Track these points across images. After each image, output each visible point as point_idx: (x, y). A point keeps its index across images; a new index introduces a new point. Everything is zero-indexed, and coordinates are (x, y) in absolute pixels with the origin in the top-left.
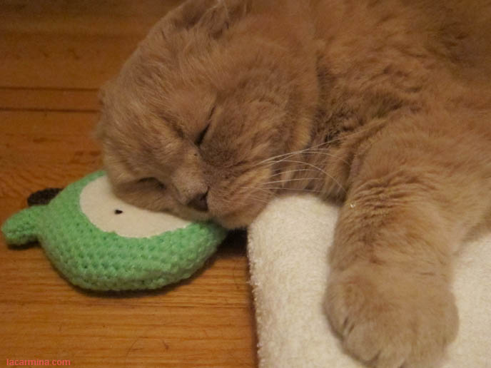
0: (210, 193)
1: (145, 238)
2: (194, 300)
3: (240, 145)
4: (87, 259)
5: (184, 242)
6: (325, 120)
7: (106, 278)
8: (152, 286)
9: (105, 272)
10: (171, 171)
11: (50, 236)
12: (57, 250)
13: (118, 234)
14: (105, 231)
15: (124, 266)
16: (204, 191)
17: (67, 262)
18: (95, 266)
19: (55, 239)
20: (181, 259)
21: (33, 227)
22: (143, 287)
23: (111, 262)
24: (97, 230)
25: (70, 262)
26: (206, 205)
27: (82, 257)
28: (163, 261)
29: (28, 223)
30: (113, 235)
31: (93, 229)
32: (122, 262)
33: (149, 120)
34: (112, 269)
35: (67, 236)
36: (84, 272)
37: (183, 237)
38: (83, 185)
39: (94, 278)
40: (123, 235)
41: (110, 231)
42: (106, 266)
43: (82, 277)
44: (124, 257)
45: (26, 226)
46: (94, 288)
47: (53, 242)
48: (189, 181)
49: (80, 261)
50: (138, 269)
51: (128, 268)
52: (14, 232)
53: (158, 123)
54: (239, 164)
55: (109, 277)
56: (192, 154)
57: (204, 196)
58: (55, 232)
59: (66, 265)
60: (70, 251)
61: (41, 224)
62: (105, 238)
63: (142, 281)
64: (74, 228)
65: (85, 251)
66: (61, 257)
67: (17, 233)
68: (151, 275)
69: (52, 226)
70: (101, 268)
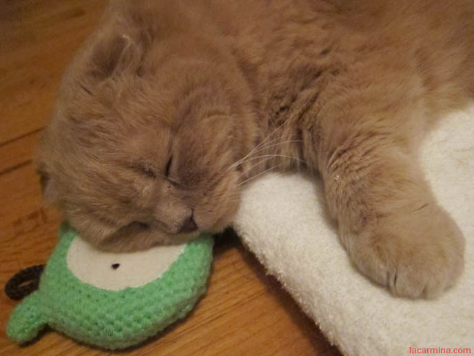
0: (195, 214)
1: (158, 279)
2: (221, 308)
3: (208, 163)
4: (118, 323)
5: (190, 264)
6: (263, 107)
7: (143, 330)
8: (182, 315)
9: (140, 326)
10: (151, 210)
11: (60, 316)
12: (81, 328)
13: (132, 286)
14: (118, 290)
15: (155, 312)
16: (189, 214)
17: (99, 334)
18: (129, 325)
19: (74, 319)
20: (195, 280)
21: (39, 318)
22: (175, 320)
23: (141, 315)
24: (111, 292)
25: (101, 333)
26: (195, 224)
27: (112, 323)
28: (185, 290)
29: (32, 317)
30: (128, 290)
31: (106, 294)
32: (150, 309)
33: (116, 175)
34: (146, 321)
35: (86, 312)
36: (119, 335)
37: (187, 260)
38: (64, 255)
39: (133, 335)
40: (137, 286)
41: (123, 288)
42: (138, 321)
43: (120, 341)
45: (31, 320)
46: (134, 343)
47: (73, 324)
48: (173, 212)
49: (112, 328)
50: (167, 308)
51: (158, 312)
52: (23, 331)
53: (127, 174)
54: (212, 179)
55: (145, 328)
56: (166, 188)
57: (191, 219)
58: (70, 313)
59: (98, 338)
60: (97, 324)
61: (49, 311)
62: (123, 297)
63: (174, 316)
64: (87, 301)
65: (112, 317)
66: (90, 333)
67: (26, 331)
68: (179, 307)
69: (63, 309)
70: (134, 324)
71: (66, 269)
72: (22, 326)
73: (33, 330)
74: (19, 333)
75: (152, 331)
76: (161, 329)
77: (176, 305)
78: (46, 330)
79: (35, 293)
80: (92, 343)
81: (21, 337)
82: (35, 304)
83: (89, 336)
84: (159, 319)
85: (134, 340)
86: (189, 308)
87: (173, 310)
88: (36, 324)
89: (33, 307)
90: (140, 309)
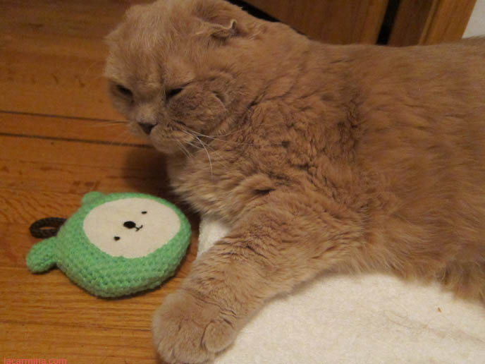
1: (144, 257)
5: (169, 253)
7: (122, 289)
8: (152, 287)
9: (121, 285)
11: (67, 261)
12: (80, 274)
13: (124, 256)
14: (113, 256)
15: (134, 280)
17: (90, 282)
18: (114, 283)
19: (76, 266)
20: (169, 265)
21: (52, 257)
22: (146, 289)
23: (125, 278)
24: (108, 256)
25: (93, 282)
27: (102, 278)
28: (159, 270)
29: (47, 256)
30: (121, 259)
31: (104, 257)
32: (132, 277)
34: (126, 283)
35: (86, 264)
36: (105, 287)
37: (168, 250)
39: (114, 291)
40: (128, 257)
41: (118, 256)
42: (121, 281)
43: (103, 291)
44: (133, 273)
45: (46, 258)
46: (113, 296)
47: (75, 269)
49: (101, 281)
50: (143, 279)
51: (136, 280)
52: (39, 264)
55: (124, 288)
57: (151, 126)
58: (75, 261)
59: (90, 284)
60: (91, 274)
61: (60, 254)
62: (116, 262)
63: (146, 286)
64: (90, 257)
65: (104, 273)
66: (84, 279)
67: (42, 265)
68: (152, 280)
69: (71, 256)
70: (118, 283)
71: (81, 229)
72: (39, 261)
73: (47, 265)
74: (36, 265)
75: (128, 292)
76: (134, 292)
77: (150, 279)
78: (54, 267)
79: (53, 238)
80: (83, 286)
81: (36, 268)
82: (52, 247)
83: (83, 281)
84: (136, 285)
85: (113, 294)
86: (158, 283)
87: (146, 282)
88: (49, 262)
89: (50, 249)
90: (125, 274)
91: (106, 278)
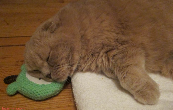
7: (45, 96)
8: (56, 94)
9: (45, 94)
11: (23, 89)
12: (29, 93)
14: (40, 84)
15: (49, 92)
18: (42, 94)
22: (53, 95)
23: (46, 92)
24: (38, 85)
25: (34, 95)
26: (51, 77)
27: (38, 93)
28: (58, 88)
29: (14, 88)
30: (43, 85)
35: (31, 89)
36: (39, 96)
42: (45, 93)
43: (39, 98)
44: (49, 89)
46: (42, 99)
47: (27, 91)
54: (58, 66)
55: (46, 95)
56: (46, 64)
57: (50, 74)
58: (26, 88)
59: (33, 96)
60: (33, 92)
61: (19, 87)
62: (41, 86)
63: (53, 94)
64: (32, 86)
65: (38, 91)
66: (31, 94)
67: (13, 92)
68: (56, 92)
69: (24, 87)
70: (44, 94)
71: (26, 77)
72: (12, 91)
73: (15, 92)
74: (11, 92)
75: (48, 97)
76: (50, 97)
77: (55, 91)
78: (17, 93)
79: (15, 82)
80: (30, 97)
81: (11, 93)
82: (15, 85)
84: (50, 94)
85: (42, 98)
86: (58, 93)
88: (15, 91)
89: (15, 86)
90: (46, 90)
91: (39, 92)
